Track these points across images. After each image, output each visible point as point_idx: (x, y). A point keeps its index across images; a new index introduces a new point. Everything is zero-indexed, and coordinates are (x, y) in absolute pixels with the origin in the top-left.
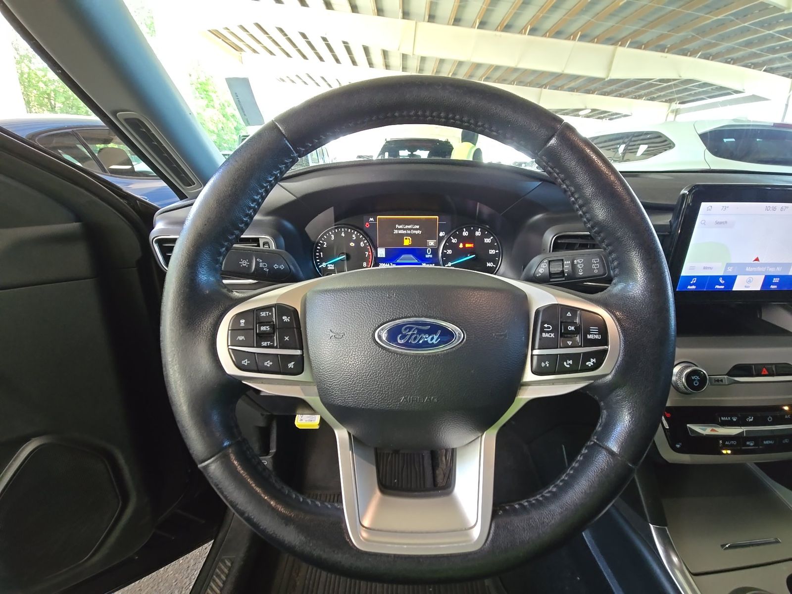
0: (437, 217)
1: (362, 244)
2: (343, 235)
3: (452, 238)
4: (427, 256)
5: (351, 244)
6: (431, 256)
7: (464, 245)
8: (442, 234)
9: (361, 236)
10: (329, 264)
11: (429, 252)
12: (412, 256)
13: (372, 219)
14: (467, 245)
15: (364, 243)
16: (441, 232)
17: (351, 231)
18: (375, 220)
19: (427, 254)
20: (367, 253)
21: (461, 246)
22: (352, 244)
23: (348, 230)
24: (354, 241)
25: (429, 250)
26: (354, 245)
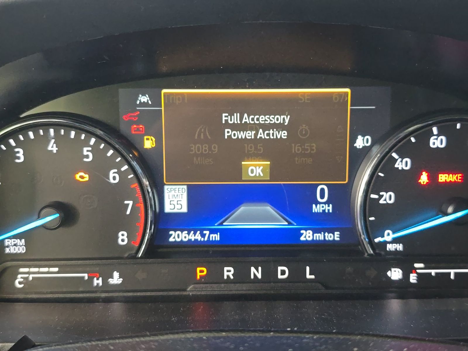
0: (348, 90)
1: (113, 177)
2: (52, 147)
3: (394, 155)
4: (316, 209)
5: (77, 177)
6: (329, 208)
7: (433, 178)
8: (360, 142)
9: (111, 152)
10: (9, 238)
11: (322, 197)
12: (269, 209)
13: (144, 99)
14: (443, 178)
15: (119, 172)
16: (360, 138)
17: (77, 136)
18: (156, 101)
19: (317, 203)
20: (131, 203)
21: (424, 179)
22: (83, 177)
23: (67, 134)
24: (87, 168)
25: (322, 190)
26: (87, 178)
